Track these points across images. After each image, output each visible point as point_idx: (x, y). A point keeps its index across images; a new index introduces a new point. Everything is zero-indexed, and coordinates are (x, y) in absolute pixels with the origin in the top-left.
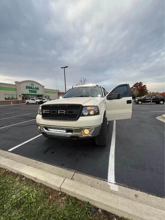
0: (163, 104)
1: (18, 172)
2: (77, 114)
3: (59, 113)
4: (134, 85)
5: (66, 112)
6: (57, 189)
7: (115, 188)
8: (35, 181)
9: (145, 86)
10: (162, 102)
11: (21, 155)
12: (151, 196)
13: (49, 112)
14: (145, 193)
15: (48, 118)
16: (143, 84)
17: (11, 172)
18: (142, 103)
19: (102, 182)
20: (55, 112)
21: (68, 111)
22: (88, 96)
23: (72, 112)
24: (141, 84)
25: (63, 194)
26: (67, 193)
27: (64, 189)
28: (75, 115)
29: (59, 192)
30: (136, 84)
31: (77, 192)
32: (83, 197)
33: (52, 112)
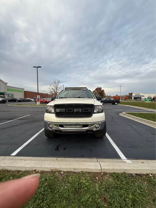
0: (117, 104)
1: (52, 169)
2: (91, 112)
3: (75, 111)
4: (96, 89)
5: (82, 111)
6: (98, 171)
7: (129, 161)
8: (75, 171)
9: (103, 90)
10: (116, 103)
11: (32, 156)
12: (149, 160)
13: (65, 111)
14: (145, 160)
15: (64, 116)
16: (102, 89)
17: (42, 171)
18: (104, 104)
19: (119, 160)
20: (71, 110)
21: (83, 109)
22: (84, 98)
23: (87, 110)
24: (100, 88)
25: (105, 174)
26: (108, 172)
27: (104, 169)
28: (90, 112)
29: (101, 173)
30: (97, 89)
31: (116, 168)
32: (120, 170)
33: (68, 110)
